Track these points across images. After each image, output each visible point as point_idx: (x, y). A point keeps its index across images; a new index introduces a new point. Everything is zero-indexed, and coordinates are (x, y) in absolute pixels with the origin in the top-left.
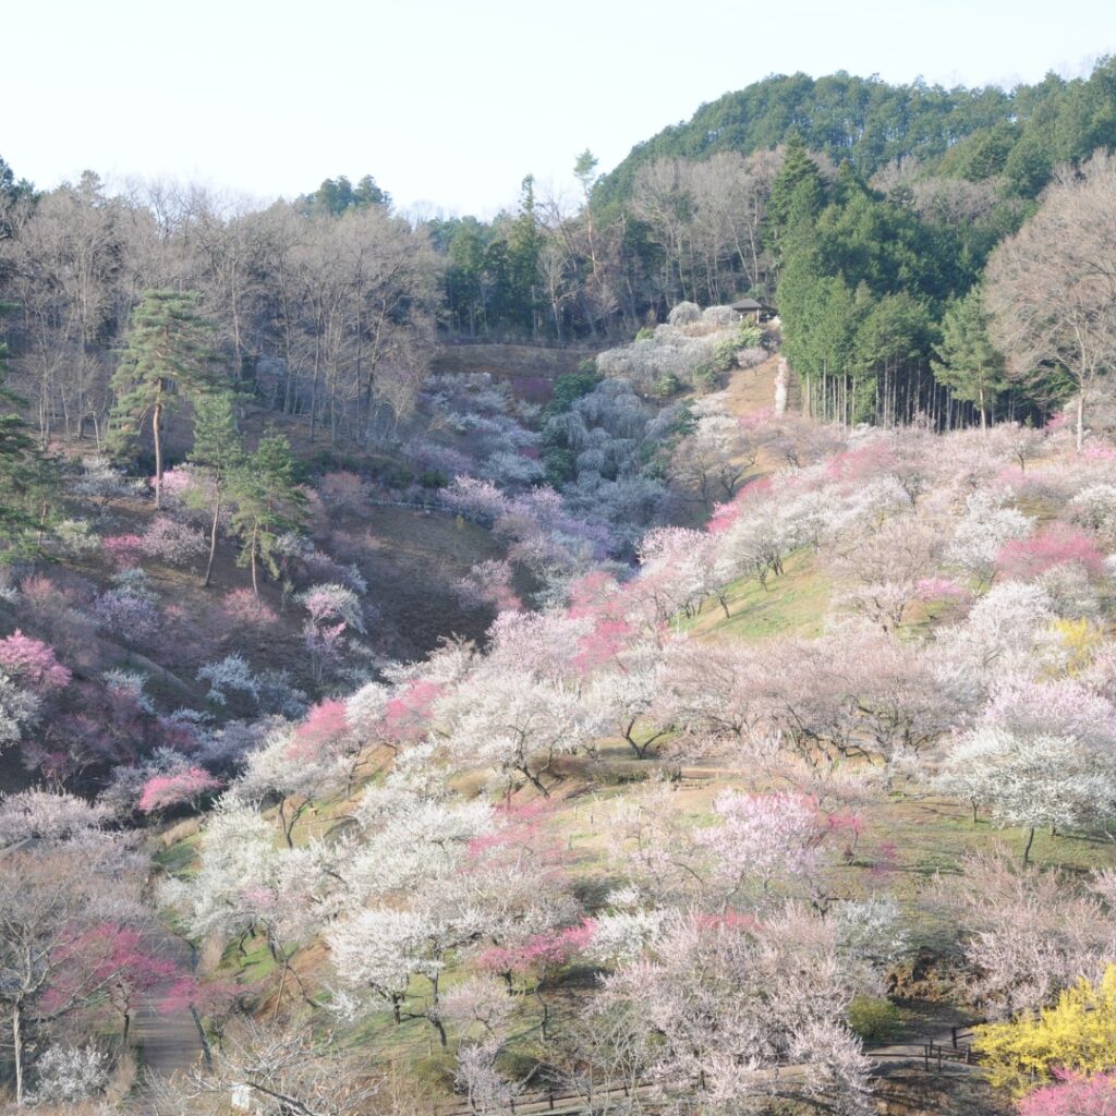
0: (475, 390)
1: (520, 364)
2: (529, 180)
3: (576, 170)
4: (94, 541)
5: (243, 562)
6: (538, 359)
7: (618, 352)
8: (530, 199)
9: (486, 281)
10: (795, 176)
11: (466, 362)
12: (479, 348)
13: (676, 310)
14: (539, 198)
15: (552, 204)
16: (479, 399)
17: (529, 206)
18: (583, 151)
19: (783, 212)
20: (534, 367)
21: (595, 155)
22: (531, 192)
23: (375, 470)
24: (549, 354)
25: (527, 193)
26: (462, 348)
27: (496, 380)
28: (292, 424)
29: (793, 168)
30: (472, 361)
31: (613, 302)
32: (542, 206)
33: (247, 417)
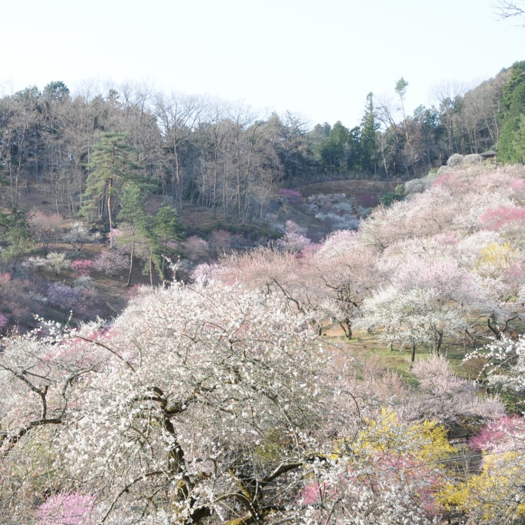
0: (336, 202)
1: (363, 189)
2: (371, 95)
3: (396, 89)
4: (67, 263)
5: (145, 272)
6: (374, 186)
7: (417, 180)
8: (371, 105)
9: (347, 148)
10: (514, 83)
11: (334, 189)
12: (342, 182)
13: (451, 158)
14: (376, 104)
15: (384, 107)
16: (337, 206)
17: (371, 108)
18: (400, 79)
19: (508, 103)
20: (371, 191)
21: (406, 80)
22: (371, 101)
23: (246, 232)
24: (380, 184)
25: (369, 102)
26: (333, 182)
27: (348, 197)
28: (206, 211)
29: (514, 79)
30: (338, 188)
31: (416, 156)
32: (379, 108)
33: (184, 208)
